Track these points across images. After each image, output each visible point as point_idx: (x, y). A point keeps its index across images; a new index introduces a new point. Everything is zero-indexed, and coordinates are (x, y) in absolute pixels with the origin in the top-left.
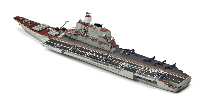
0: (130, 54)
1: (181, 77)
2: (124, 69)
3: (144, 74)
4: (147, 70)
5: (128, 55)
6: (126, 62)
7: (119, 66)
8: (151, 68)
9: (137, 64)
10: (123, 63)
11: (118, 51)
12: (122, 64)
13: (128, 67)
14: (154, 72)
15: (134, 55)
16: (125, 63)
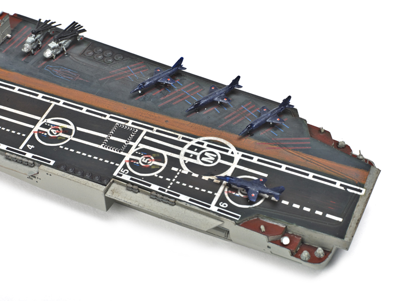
0: (63, 52)
1: (338, 185)
2: (52, 162)
3: (155, 187)
4: (165, 153)
5: (57, 56)
6: (57, 112)
7: (25, 148)
8: (180, 138)
9: (108, 117)
10: (41, 120)
11: (8, 38)
12: (37, 127)
13: (71, 144)
14: (198, 162)
15: (83, 55)
16: (49, 121)
